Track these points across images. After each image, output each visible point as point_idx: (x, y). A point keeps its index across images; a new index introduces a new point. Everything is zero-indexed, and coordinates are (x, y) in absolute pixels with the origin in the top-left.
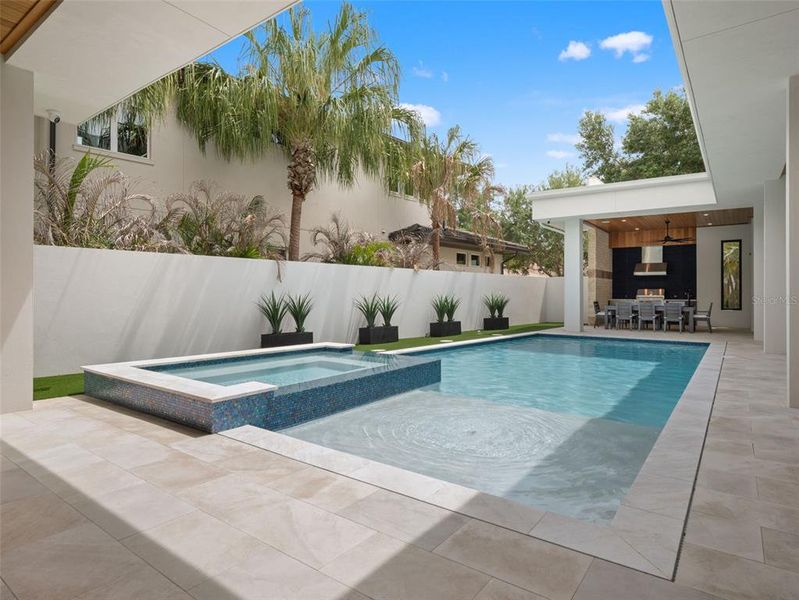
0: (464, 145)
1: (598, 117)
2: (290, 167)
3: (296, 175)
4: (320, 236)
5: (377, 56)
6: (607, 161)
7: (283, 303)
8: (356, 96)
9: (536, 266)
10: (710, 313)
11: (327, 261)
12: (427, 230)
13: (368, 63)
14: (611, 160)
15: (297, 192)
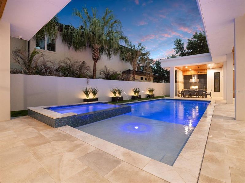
0: (142, 47)
1: (179, 40)
2: (93, 53)
3: (94, 56)
4: (102, 72)
5: (115, 22)
6: (182, 52)
7: (90, 90)
8: (110, 32)
9: (163, 81)
10: (211, 92)
11: (103, 79)
12: (132, 71)
13: (113, 24)
14: (183, 52)
15: (95, 60)
